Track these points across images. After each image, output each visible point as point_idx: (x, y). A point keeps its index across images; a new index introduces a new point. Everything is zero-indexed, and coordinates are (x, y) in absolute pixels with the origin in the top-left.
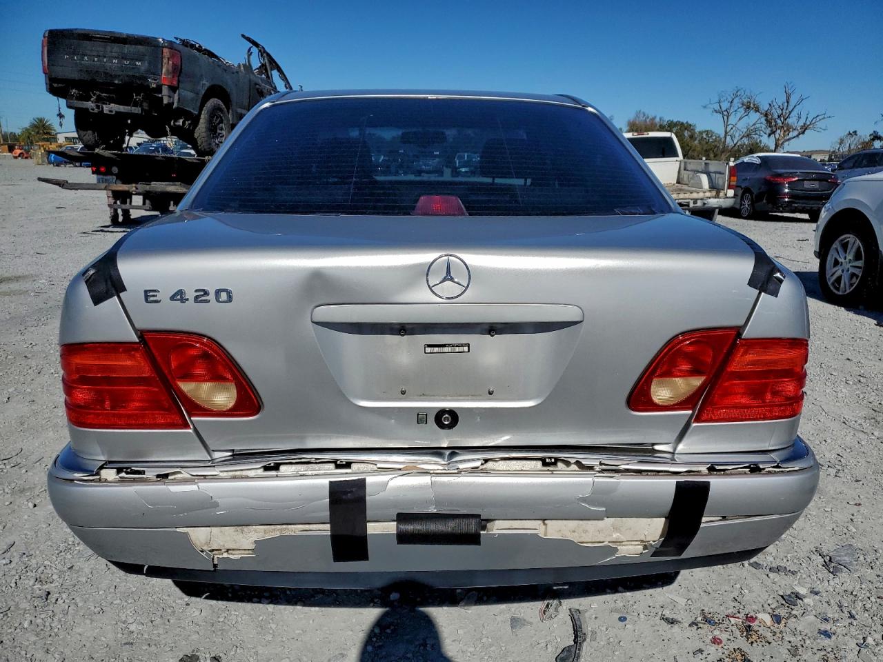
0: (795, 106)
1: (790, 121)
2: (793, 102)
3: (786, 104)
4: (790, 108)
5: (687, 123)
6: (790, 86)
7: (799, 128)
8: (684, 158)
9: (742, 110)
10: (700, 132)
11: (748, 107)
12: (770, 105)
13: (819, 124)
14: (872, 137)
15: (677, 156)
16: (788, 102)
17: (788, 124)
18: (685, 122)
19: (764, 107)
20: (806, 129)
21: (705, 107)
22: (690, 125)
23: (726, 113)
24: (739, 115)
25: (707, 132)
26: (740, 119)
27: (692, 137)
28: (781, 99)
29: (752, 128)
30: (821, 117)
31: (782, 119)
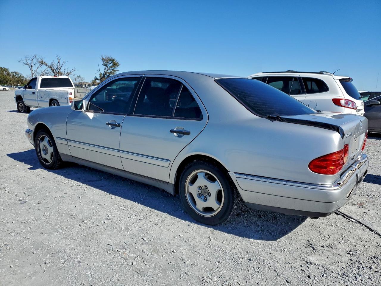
0: (62, 65)
1: (61, 71)
2: (61, 63)
3: (58, 63)
4: (61, 65)
5: (4, 67)
6: (58, 57)
7: (66, 74)
8: (75, 87)
9: (38, 64)
10: (12, 72)
11: (42, 64)
12: (52, 64)
13: (73, 73)
14: (95, 79)
15: (73, 87)
16: (59, 63)
17: (60, 72)
18: (3, 67)
19: (49, 64)
20: (69, 74)
21: (19, 62)
22: (6, 69)
23: (30, 65)
24: (37, 67)
25: (16, 73)
26: (38, 68)
27: (8, 74)
28: (56, 62)
29: (44, 72)
30: (74, 70)
31: (58, 70)
